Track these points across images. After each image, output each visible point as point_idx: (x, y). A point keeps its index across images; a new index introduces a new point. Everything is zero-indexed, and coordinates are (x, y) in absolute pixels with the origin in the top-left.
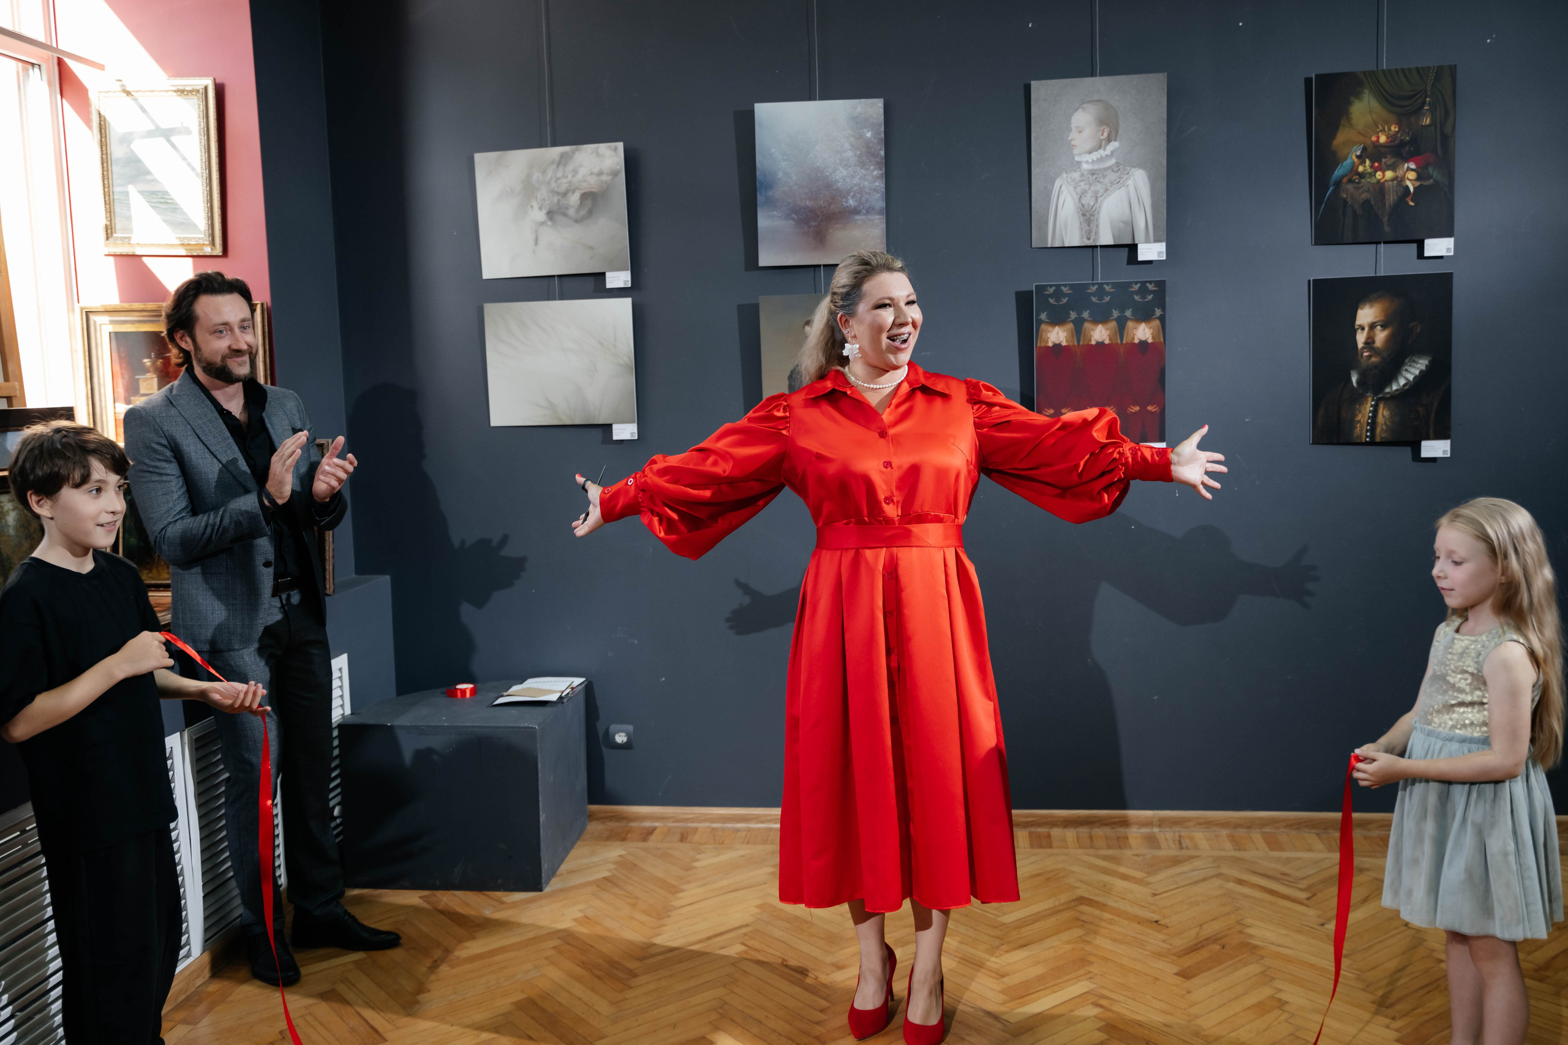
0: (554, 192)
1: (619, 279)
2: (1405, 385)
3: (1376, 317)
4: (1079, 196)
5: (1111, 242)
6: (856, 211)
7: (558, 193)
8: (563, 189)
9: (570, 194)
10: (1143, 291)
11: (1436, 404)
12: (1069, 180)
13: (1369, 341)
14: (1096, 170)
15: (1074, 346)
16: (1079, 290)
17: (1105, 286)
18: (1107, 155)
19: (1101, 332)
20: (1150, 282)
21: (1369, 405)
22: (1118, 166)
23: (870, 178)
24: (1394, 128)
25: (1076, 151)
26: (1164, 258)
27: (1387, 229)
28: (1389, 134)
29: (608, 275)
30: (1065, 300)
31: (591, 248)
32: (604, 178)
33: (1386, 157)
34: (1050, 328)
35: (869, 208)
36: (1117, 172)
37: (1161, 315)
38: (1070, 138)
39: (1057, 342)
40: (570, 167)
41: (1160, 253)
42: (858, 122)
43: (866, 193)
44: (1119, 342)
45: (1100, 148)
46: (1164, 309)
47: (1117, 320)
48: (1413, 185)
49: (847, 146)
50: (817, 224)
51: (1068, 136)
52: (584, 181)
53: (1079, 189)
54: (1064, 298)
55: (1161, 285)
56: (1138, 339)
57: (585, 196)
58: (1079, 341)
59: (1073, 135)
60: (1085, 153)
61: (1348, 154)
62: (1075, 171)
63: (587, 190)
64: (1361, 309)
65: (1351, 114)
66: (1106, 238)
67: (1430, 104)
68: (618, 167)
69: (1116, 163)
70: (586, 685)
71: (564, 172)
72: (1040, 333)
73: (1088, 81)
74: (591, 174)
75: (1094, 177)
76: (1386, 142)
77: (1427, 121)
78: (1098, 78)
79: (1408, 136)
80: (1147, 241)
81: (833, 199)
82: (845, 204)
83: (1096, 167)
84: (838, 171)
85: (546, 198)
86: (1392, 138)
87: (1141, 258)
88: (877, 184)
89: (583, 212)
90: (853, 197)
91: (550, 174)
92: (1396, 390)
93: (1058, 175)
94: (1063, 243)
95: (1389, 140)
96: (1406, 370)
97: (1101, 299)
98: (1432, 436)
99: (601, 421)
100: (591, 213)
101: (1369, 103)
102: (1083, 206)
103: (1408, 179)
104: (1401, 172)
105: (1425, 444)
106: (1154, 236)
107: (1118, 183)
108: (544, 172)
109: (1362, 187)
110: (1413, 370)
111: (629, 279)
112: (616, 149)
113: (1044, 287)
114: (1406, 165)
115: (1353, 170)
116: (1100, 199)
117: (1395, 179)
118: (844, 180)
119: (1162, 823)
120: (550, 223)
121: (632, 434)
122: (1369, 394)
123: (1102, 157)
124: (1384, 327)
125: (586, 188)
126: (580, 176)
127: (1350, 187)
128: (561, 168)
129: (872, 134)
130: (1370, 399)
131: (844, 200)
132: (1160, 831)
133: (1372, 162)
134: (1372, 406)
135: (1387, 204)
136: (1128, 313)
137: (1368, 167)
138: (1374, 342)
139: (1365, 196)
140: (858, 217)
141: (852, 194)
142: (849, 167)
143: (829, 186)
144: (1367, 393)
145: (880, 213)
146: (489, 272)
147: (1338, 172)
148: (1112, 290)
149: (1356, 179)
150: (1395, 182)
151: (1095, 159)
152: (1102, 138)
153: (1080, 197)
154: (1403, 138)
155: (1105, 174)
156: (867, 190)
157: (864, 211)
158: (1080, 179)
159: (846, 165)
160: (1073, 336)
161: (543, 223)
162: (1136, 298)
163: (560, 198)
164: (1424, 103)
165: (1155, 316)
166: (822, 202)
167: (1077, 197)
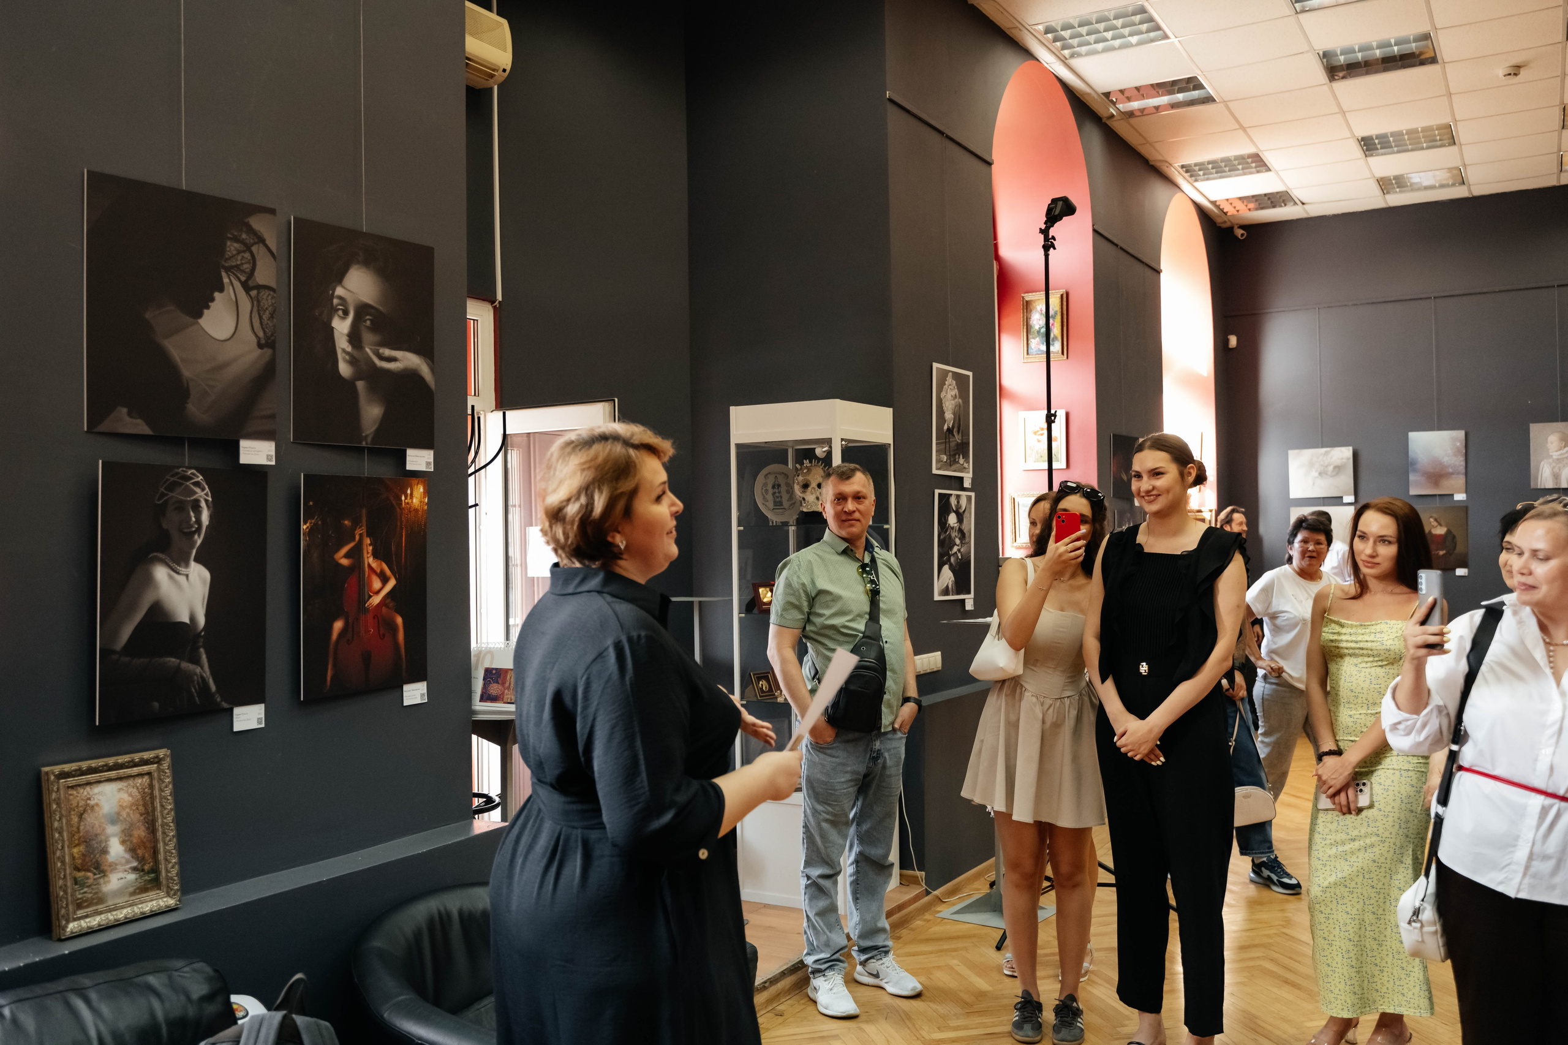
0: (1322, 465)
1: (1350, 499)
6: (1452, 474)
8: (1326, 464)
9: (1329, 466)
12: (1548, 462)
14: (1559, 459)
18: (1564, 453)
23: (1458, 461)
25: (1550, 451)
29: (1344, 497)
31: (1338, 487)
32: (1344, 460)
35: (1458, 472)
40: (1329, 456)
42: (1453, 439)
49: (1449, 449)
50: (1435, 478)
52: (1335, 461)
53: (1552, 466)
57: (1335, 467)
59: (1549, 445)
60: (1554, 452)
62: (1550, 459)
63: (1336, 465)
68: (1349, 456)
71: (1327, 458)
74: (1338, 458)
81: (1443, 469)
82: (1447, 471)
83: (1560, 457)
84: (1444, 458)
85: (1319, 468)
88: (1461, 463)
89: (1334, 473)
91: (1320, 459)
93: (1542, 460)
94: (1545, 486)
100: (1337, 473)
102: (1554, 472)
108: (1318, 458)
111: (1353, 499)
112: (1349, 449)
118: (1447, 462)
120: (1320, 477)
123: (1562, 453)
126: (1333, 460)
128: (1325, 456)
129: (1460, 444)
131: (1447, 469)
140: (1454, 476)
141: (1450, 467)
142: (1450, 456)
143: (1441, 464)
145: (1463, 474)
151: (1559, 454)
152: (1562, 446)
153: (1553, 468)
156: (1457, 466)
157: (1456, 474)
158: (1552, 462)
159: (1448, 456)
161: (1316, 477)
163: (1324, 467)
166: (1438, 470)
167: (1551, 468)
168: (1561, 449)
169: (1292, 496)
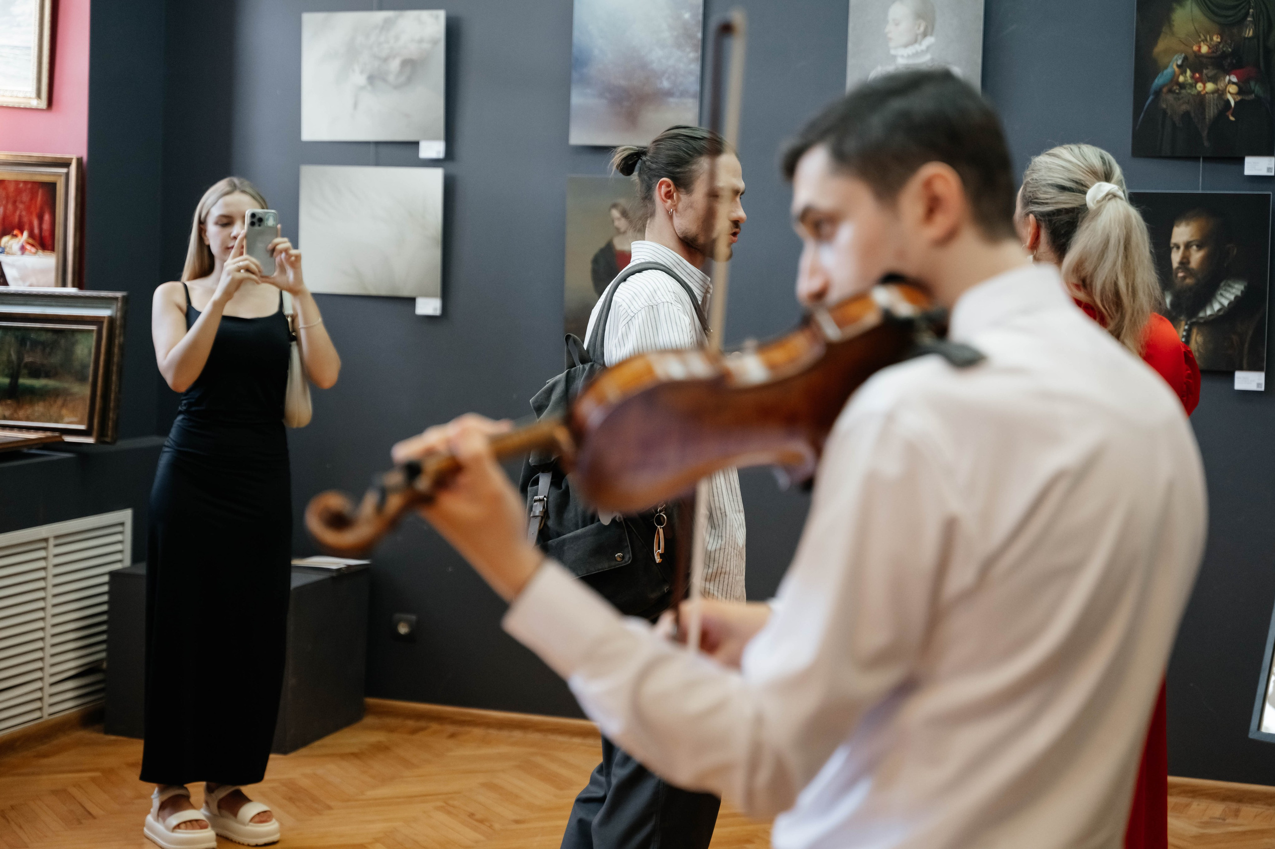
0: (375, 57)
1: (433, 149)
2: (1219, 310)
3: (1192, 236)
6: (669, 94)
7: (379, 58)
8: (384, 54)
9: (391, 60)
11: (1250, 333)
13: (1185, 261)
14: (910, 65)
18: (922, 51)
21: (1182, 329)
22: (933, 62)
23: (686, 60)
24: (1216, 39)
25: (892, 44)
27: (1206, 144)
28: (1211, 44)
29: (422, 144)
31: (408, 116)
32: (426, 46)
33: (1207, 68)
35: (683, 91)
38: (886, 31)
40: (393, 33)
42: (676, 2)
43: (681, 75)
48: (1234, 99)
49: (664, 26)
50: (630, 105)
51: (885, 28)
52: (406, 48)
57: (405, 63)
59: (890, 28)
60: (901, 47)
61: (1169, 62)
63: (407, 57)
64: (1178, 226)
65: (1173, 21)
67: (1253, 16)
68: (438, 36)
69: (932, 59)
70: (371, 569)
71: (386, 37)
74: (413, 41)
76: (1208, 53)
77: (1249, 33)
79: (1230, 48)
81: (648, 79)
82: (659, 86)
83: (911, 61)
84: (654, 52)
85: (368, 63)
86: (1214, 48)
88: (693, 66)
89: (402, 79)
90: (668, 79)
91: (373, 38)
92: (1211, 315)
93: (873, 68)
95: (1210, 51)
96: (1221, 295)
98: (1245, 366)
99: (406, 293)
100: (409, 80)
101: (1192, 12)
103: (1229, 92)
104: (1222, 85)
105: (1239, 375)
108: (367, 36)
109: (1182, 97)
110: (1228, 295)
111: (443, 149)
114: (1227, 78)
115: (1174, 80)
117: (1216, 91)
118: (659, 61)
120: (369, 88)
121: (435, 310)
122: (1182, 318)
123: (917, 51)
124: (1200, 247)
125: (406, 54)
126: (401, 43)
127: (1170, 97)
128: (384, 33)
129: (690, 16)
130: (1183, 323)
131: (658, 81)
133: (1193, 72)
134: (1185, 330)
135: (1207, 117)
137: (1189, 78)
138: (1189, 262)
139: (1184, 107)
140: (671, 100)
141: (666, 76)
142: (665, 48)
143: (644, 66)
144: (1180, 316)
145: (694, 96)
146: (308, 135)
147: (1159, 81)
149: (1176, 89)
150: (1216, 95)
151: (910, 53)
152: (918, 32)
154: (1224, 49)
156: (682, 73)
157: (678, 94)
159: (663, 46)
161: (362, 88)
163: (381, 63)
164: (1247, 14)
166: (636, 82)
168: (915, 41)
169: (305, 136)
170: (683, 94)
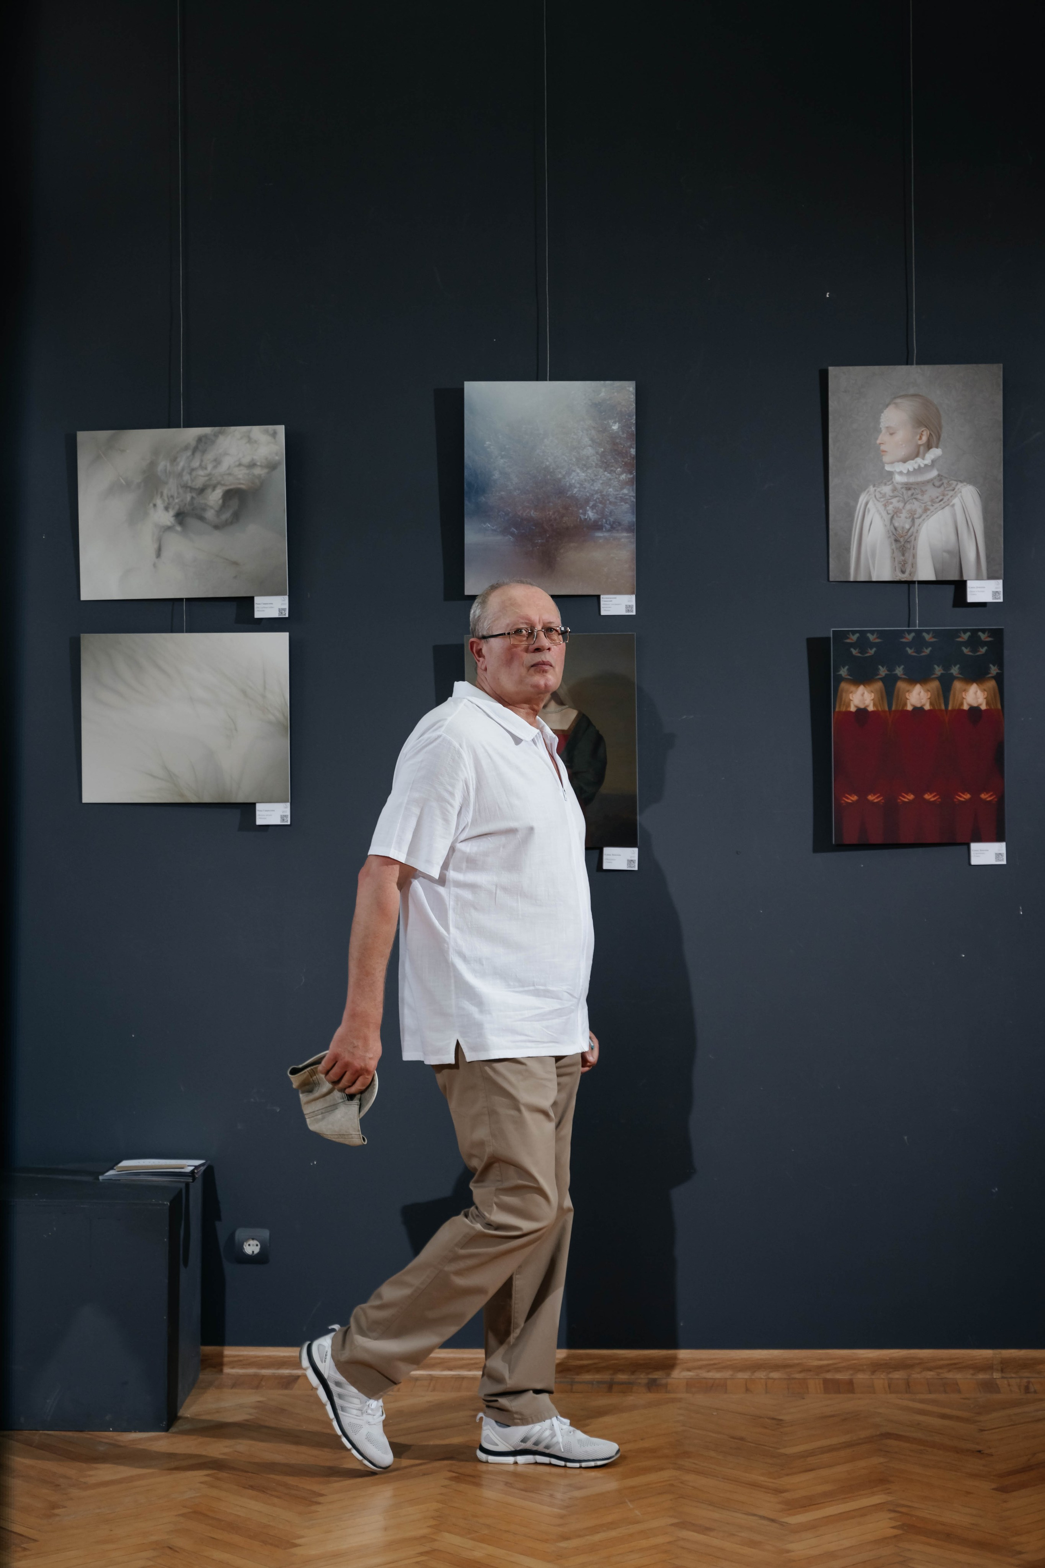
0: (185, 487)
1: (274, 605)
4: (890, 516)
5: (932, 577)
6: (596, 526)
7: (192, 489)
8: (199, 483)
9: (209, 490)
10: (974, 642)
12: (878, 496)
14: (912, 484)
15: (884, 711)
16: (891, 639)
17: (925, 634)
18: (926, 465)
19: (919, 694)
20: (983, 631)
22: (941, 480)
23: (616, 483)
25: (886, 459)
26: (1001, 600)
29: (257, 600)
30: (872, 652)
31: (235, 563)
32: (257, 471)
34: (852, 688)
35: (614, 522)
36: (939, 487)
37: (997, 673)
38: (878, 442)
39: (862, 706)
40: (210, 456)
41: (995, 593)
42: (601, 410)
43: (610, 503)
44: (943, 707)
45: (917, 455)
46: (1001, 666)
47: (941, 679)
49: (586, 441)
50: (544, 541)
51: (877, 439)
52: (230, 474)
53: (890, 508)
54: (871, 649)
55: (997, 634)
56: (968, 704)
57: (230, 495)
58: (890, 706)
59: (883, 438)
60: (898, 461)
62: (885, 484)
63: (232, 487)
66: (925, 572)
68: (277, 458)
69: (939, 475)
70: (205, 1171)
71: (202, 461)
72: (839, 694)
73: (903, 369)
74: (240, 465)
75: (910, 493)
78: (914, 366)
80: (978, 577)
81: (566, 508)
82: (582, 516)
83: (912, 479)
84: (574, 474)
85: (176, 495)
87: (971, 599)
88: (625, 491)
89: (227, 515)
90: (593, 507)
91: (182, 463)
93: (863, 488)
94: (870, 576)
97: (918, 651)
99: (241, 798)
100: (236, 517)
102: (896, 529)
106: (987, 570)
107: (942, 501)
108: (174, 460)
111: (286, 606)
112: (274, 434)
113: (845, 634)
116: (917, 522)
118: (581, 485)
119: (1005, 1366)
120: (179, 528)
121: (283, 818)
123: (919, 466)
125: (231, 483)
126: (224, 467)
128: (198, 455)
129: (621, 425)
131: (581, 511)
132: (1003, 1378)
136: (955, 670)
140: (599, 534)
141: (591, 504)
142: (588, 468)
143: (561, 492)
145: (628, 529)
148: (934, 640)
151: (911, 469)
152: (920, 442)
153: (892, 518)
155: (924, 489)
156: (612, 500)
157: (608, 527)
158: (891, 494)
159: (585, 465)
160: (882, 697)
161: (169, 528)
162: (966, 650)
163: (194, 495)
165: (990, 675)
166: (551, 513)
167: (887, 518)
169: (87, 593)
170: (615, 526)
